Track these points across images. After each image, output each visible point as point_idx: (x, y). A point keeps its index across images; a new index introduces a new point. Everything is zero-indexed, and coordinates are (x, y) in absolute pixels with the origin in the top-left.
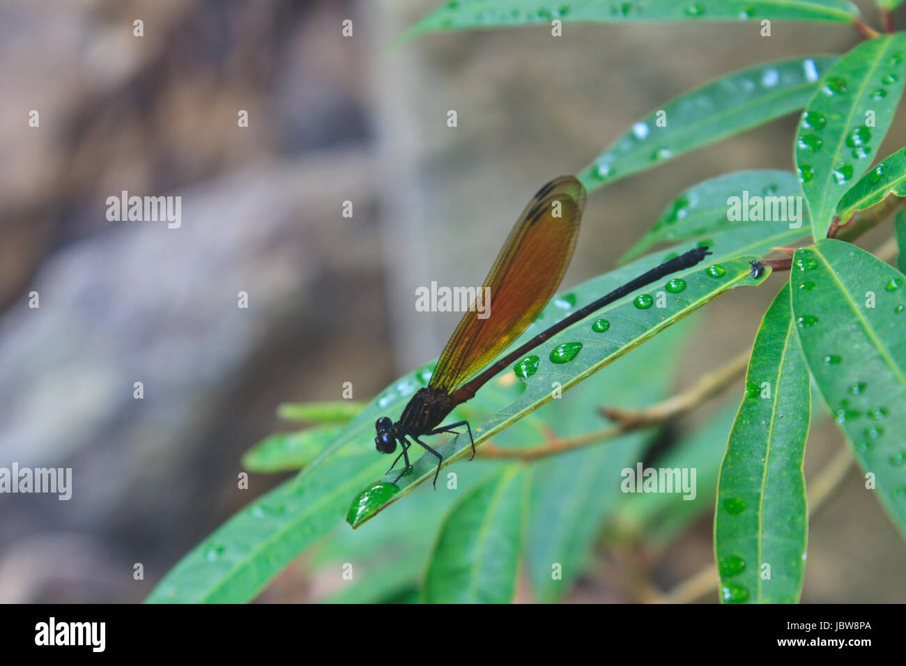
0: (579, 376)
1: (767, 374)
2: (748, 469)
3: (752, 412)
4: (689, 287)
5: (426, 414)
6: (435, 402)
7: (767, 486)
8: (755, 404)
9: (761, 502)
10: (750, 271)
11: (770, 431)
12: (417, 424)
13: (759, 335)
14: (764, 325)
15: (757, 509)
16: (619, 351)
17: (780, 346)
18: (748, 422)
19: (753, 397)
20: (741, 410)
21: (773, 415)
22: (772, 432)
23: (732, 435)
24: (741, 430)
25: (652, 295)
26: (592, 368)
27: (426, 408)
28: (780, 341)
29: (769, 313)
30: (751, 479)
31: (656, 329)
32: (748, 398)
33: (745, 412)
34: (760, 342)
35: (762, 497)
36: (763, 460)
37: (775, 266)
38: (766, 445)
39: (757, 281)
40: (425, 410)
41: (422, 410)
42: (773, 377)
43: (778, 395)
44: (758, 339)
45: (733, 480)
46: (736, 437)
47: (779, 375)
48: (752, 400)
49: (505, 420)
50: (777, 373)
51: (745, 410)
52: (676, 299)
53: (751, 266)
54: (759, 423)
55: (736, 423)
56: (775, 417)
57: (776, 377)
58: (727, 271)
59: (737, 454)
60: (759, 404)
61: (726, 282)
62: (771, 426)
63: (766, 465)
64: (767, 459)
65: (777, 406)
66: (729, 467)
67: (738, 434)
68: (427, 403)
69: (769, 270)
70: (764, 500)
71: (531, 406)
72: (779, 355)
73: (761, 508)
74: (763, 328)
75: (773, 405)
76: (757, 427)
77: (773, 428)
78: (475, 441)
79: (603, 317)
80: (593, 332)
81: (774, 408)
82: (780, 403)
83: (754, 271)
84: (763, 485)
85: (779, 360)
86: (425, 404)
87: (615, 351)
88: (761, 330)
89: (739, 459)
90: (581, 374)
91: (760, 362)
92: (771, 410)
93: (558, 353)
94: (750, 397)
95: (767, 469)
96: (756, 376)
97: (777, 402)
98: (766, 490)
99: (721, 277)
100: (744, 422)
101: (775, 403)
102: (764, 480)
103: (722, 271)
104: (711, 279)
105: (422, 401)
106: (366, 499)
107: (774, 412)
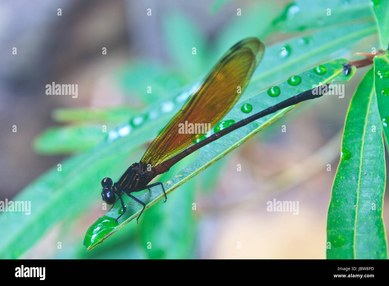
0: (233, 145)
1: (354, 143)
2: (345, 213)
3: (347, 170)
4: (303, 81)
5: (137, 180)
6: (143, 173)
7: (358, 226)
8: (348, 164)
9: (355, 238)
10: (342, 70)
11: (359, 185)
12: (130, 187)
13: (349, 114)
14: (352, 106)
15: (352, 244)
16: (259, 128)
17: (363, 122)
18: (344, 177)
19: (346, 159)
20: (339, 169)
21: (360, 173)
22: (360, 185)
23: (334, 188)
24: (340, 184)
25: (279, 86)
26: (242, 140)
27: (137, 177)
28: (362, 118)
29: (354, 98)
30: (347, 220)
31: (283, 112)
32: (343, 160)
33: (342, 171)
34: (349, 119)
35: (355, 234)
36: (355, 206)
37: (358, 65)
38: (356, 195)
39: (347, 77)
40: (137, 178)
41: (135, 178)
42: (359, 145)
43: (363, 159)
44: (348, 117)
45: (336, 221)
46: (336, 189)
47: (363, 143)
48: (346, 161)
49: (186, 177)
50: (361, 142)
51: (341, 169)
52: (295, 90)
53: (342, 66)
54: (351, 179)
55: (336, 179)
56: (361, 174)
57: (361, 145)
58: (327, 70)
59: (338, 201)
60: (351, 164)
61: (327, 77)
62: (359, 181)
63: (357, 209)
64: (357, 206)
65: (362, 166)
66: (333, 211)
67: (337, 186)
68: (138, 173)
69: (354, 69)
70: (356, 236)
71: (202, 167)
72: (362, 129)
73: (355, 242)
74: (351, 108)
75: (360, 165)
76: (349, 181)
77: (360, 182)
78: (166, 192)
79: (248, 102)
80: (241, 113)
81: (360, 168)
82: (364, 164)
83: (345, 70)
84: (356, 226)
85: (362, 133)
86: (137, 174)
87: (257, 127)
88: (350, 110)
89: (339, 205)
90: (235, 144)
91: (350, 134)
92: (359, 169)
93: (220, 128)
94: (344, 160)
95: (358, 213)
96: (348, 144)
97: (362, 163)
98: (358, 228)
99: (323, 74)
100: (341, 177)
101: (361, 164)
102: (356, 221)
103: (324, 70)
104: (317, 76)
105: (135, 172)
106: (98, 228)
107: (360, 171)
